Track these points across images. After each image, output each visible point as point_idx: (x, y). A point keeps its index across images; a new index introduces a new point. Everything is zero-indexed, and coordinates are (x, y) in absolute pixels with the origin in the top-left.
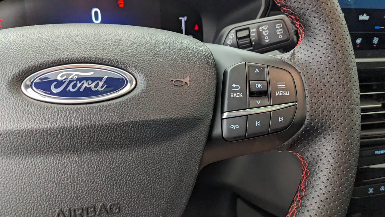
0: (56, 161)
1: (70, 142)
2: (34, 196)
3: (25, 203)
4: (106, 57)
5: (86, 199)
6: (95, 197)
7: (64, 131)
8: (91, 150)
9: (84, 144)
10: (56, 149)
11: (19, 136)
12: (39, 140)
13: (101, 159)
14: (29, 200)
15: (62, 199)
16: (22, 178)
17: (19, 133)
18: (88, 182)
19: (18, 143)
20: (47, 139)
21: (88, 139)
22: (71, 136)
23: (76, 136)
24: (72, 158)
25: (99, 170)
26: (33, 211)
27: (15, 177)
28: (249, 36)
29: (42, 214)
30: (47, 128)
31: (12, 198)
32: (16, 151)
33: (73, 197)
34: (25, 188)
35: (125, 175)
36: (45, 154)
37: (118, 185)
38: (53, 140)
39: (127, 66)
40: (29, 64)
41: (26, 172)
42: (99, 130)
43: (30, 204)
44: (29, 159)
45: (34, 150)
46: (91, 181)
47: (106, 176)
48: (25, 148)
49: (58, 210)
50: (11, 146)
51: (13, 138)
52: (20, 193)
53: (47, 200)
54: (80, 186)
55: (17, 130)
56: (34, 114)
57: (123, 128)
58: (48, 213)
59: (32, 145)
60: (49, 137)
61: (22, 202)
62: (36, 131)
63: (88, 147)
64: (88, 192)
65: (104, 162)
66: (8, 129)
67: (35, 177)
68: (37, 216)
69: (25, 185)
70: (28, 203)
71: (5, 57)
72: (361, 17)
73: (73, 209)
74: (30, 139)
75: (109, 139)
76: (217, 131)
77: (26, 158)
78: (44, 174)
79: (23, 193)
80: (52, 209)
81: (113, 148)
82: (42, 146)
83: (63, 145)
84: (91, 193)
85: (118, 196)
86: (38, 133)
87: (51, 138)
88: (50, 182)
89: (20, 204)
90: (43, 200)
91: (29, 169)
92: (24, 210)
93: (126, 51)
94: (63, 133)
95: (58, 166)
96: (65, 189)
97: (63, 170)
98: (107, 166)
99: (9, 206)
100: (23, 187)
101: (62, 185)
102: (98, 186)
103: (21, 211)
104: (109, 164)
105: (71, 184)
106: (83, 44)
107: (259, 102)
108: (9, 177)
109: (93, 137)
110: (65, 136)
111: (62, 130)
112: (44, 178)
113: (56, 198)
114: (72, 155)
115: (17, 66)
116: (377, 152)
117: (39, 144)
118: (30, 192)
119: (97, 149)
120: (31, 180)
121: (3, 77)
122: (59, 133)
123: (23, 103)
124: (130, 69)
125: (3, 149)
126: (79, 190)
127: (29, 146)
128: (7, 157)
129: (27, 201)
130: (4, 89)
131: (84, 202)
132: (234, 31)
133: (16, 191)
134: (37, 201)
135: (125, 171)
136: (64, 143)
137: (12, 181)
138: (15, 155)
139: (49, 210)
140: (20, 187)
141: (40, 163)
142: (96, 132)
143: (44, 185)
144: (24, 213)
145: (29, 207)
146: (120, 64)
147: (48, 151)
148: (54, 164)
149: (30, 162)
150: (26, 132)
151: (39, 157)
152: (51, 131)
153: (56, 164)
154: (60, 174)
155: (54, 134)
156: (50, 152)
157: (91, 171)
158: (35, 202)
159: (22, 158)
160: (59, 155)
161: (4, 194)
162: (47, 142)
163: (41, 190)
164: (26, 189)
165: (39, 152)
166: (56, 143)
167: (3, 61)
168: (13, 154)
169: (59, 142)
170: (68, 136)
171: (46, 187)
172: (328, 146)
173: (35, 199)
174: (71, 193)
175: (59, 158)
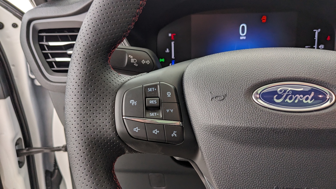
0: (277, 152)
1: (289, 139)
2: (259, 174)
3: (253, 178)
4: (312, 77)
5: (295, 182)
6: (302, 182)
7: (286, 131)
8: (303, 146)
9: (298, 142)
10: (278, 143)
11: (254, 132)
12: (267, 136)
13: (309, 154)
14: (256, 176)
15: (279, 179)
16: (253, 160)
17: (255, 129)
18: (298, 169)
19: (252, 137)
20: (273, 136)
21: (301, 139)
22: (290, 135)
23: (294, 136)
24: (288, 151)
25: (307, 163)
26: (258, 184)
27: (248, 159)
29: (264, 187)
30: (275, 128)
31: (245, 174)
32: (250, 141)
33: (287, 179)
34: (254, 167)
35: (326, 169)
36: (269, 146)
37: (320, 175)
38: (277, 137)
39: (329, 85)
40: (257, 81)
41: (256, 157)
42: (311, 133)
43: (257, 179)
44: (258, 148)
45: (263, 142)
46: (300, 170)
47: (312, 167)
48: (257, 140)
49: (275, 186)
50: (247, 138)
51: (250, 132)
52: (251, 170)
53: (268, 178)
54: (292, 172)
55: (254, 127)
56: (265, 117)
57: (329, 133)
58: (268, 188)
59: (262, 139)
60: (275, 134)
61: (251, 177)
62: (267, 129)
63: (300, 144)
64: (297, 177)
65: (311, 157)
66: (247, 126)
67: (261, 161)
68: (260, 188)
69: (254, 166)
70: (255, 179)
71: (239, 75)
73: (286, 188)
74: (262, 134)
75: (316, 141)
77: (256, 147)
78: (268, 160)
79: (252, 171)
80: (271, 185)
81: (318, 147)
82: (268, 140)
83: (283, 141)
84: (300, 178)
85: (319, 183)
86: (268, 131)
87: (276, 135)
88: (271, 166)
89: (250, 178)
90: (266, 178)
91: (257, 155)
92: (252, 183)
93: (326, 73)
94: (285, 132)
95: (278, 155)
96: (281, 172)
97: (281, 159)
98: (313, 160)
99: (242, 179)
100: (253, 167)
101: (280, 169)
102: (306, 174)
103: (250, 183)
104: (314, 159)
105: (286, 170)
106: (292, 66)
108: (244, 159)
109: (306, 137)
110: (286, 135)
111: (284, 130)
112: (268, 163)
113: (275, 178)
114: (288, 149)
115: (250, 82)
117: (267, 138)
118: (257, 171)
119: (307, 146)
120: (259, 162)
121: (240, 89)
122: (282, 132)
123: (257, 109)
124: (330, 87)
125: (242, 139)
126: (291, 175)
127: (260, 139)
128: (243, 145)
129: (254, 177)
130: (243, 98)
131: (294, 184)
133: (248, 169)
134: (261, 178)
135: (326, 166)
136: (284, 140)
137: (246, 162)
138: (249, 144)
139: (269, 186)
140: (251, 167)
141: (266, 152)
142: (309, 134)
143: (267, 168)
144: (252, 185)
145: (256, 181)
146: (323, 83)
147: (272, 144)
148: (275, 154)
149: (258, 150)
150: (259, 130)
151: (265, 148)
152: (277, 130)
153: (276, 154)
154: (279, 161)
155: (278, 133)
156: (273, 145)
157: (301, 162)
158: (260, 178)
159: (254, 146)
160: (278, 148)
161: (239, 170)
162: (273, 138)
163: (265, 171)
164: (255, 169)
165: (265, 144)
166: (279, 139)
167: (239, 78)
168: (248, 143)
169: (281, 138)
170: (288, 135)
171: (268, 169)
173: (260, 177)
174: (286, 176)
175: (278, 150)
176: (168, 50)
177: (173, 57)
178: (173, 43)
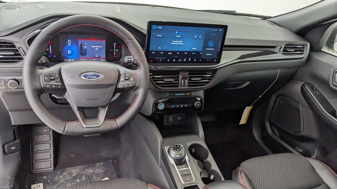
28: (131, 60)
72: (169, 53)
76: (118, 87)
107: (127, 81)
116: (176, 94)
130: (78, 76)
132: (127, 58)
172: (141, 90)
176: (48, 49)
177: (51, 52)
178: (50, 46)
